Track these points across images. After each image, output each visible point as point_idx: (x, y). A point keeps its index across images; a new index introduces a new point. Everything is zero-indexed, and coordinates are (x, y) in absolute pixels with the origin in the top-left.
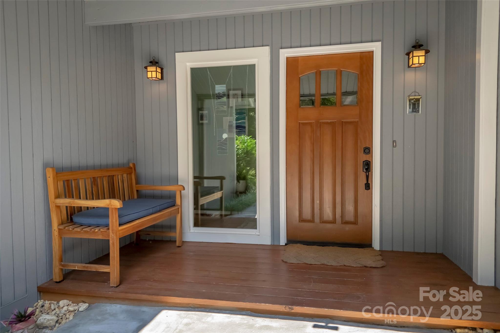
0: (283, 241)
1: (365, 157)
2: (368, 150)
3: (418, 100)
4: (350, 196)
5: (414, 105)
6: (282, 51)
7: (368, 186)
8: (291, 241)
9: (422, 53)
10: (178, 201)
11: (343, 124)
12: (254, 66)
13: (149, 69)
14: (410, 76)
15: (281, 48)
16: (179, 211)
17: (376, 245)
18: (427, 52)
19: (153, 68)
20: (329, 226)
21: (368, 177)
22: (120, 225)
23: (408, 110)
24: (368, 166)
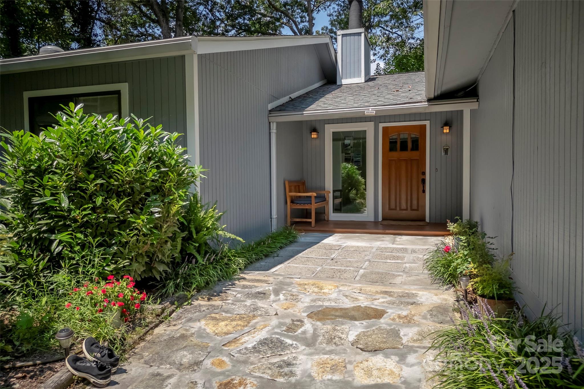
0: (380, 219)
1: (422, 177)
2: (424, 173)
3: (448, 149)
4: (415, 196)
5: (446, 151)
6: (380, 124)
7: (424, 191)
8: (384, 219)
9: (448, 127)
10: (327, 199)
11: (411, 160)
12: (366, 131)
13: (313, 133)
14: (444, 137)
15: (380, 123)
16: (328, 203)
17: (427, 220)
18: (450, 127)
19: (315, 133)
20: (404, 212)
21: (424, 187)
22: (315, 203)
23: (443, 154)
24: (424, 181)
